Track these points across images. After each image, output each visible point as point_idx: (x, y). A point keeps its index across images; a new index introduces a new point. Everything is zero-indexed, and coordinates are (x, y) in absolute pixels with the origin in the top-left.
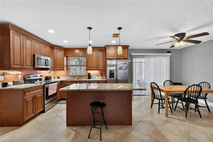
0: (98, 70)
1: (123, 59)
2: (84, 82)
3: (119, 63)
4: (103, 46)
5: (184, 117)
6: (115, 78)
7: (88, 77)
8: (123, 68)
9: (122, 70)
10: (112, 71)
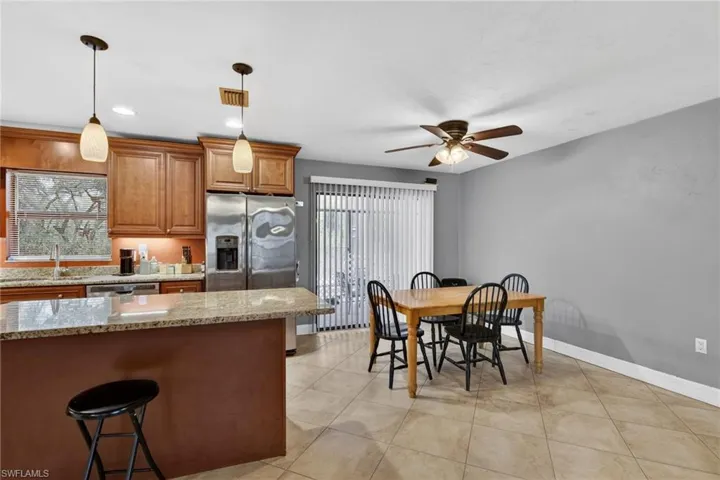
0: (170, 235)
1: (275, 195)
2: (93, 290)
3: (260, 210)
4: (192, 136)
5: (463, 390)
6: (240, 270)
7: (119, 266)
8: (272, 231)
9: (268, 237)
10: (228, 239)
